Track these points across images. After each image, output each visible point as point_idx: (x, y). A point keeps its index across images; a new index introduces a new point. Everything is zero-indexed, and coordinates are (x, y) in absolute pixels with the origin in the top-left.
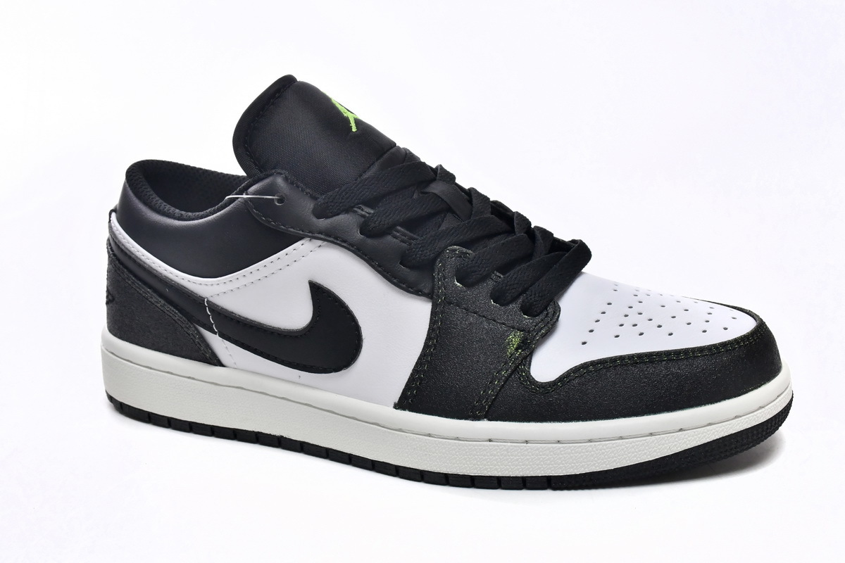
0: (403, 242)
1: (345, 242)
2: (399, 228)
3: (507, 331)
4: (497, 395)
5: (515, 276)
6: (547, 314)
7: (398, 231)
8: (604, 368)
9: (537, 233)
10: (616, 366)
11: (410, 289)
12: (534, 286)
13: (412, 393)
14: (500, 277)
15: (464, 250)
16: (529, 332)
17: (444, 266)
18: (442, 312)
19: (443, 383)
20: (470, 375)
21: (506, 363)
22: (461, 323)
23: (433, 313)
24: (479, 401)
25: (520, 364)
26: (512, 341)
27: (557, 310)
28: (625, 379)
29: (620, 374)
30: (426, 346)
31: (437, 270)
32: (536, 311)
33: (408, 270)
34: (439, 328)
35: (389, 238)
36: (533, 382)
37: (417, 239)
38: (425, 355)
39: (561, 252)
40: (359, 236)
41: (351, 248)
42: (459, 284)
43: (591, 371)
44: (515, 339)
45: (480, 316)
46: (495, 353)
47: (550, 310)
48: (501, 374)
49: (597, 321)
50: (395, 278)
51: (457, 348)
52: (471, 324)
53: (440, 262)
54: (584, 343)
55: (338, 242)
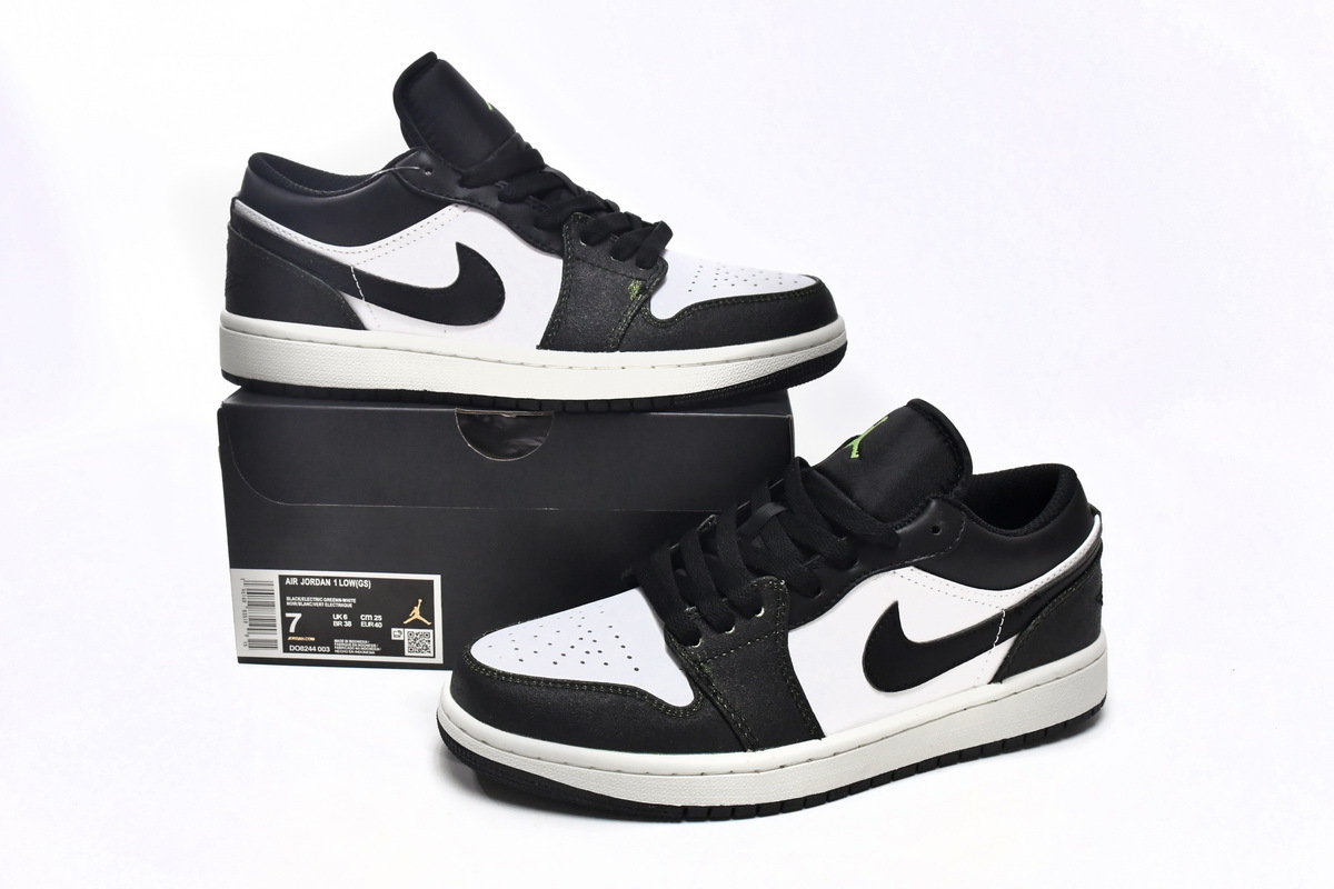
3: (627, 281)
4: (625, 331)
7: (530, 200)
12: (641, 249)
16: (646, 281)
17: (569, 228)
18: (573, 268)
21: (630, 306)
23: (565, 269)
24: (611, 336)
25: (641, 306)
26: (632, 289)
31: (564, 232)
35: (523, 205)
36: (654, 319)
40: (498, 202)
42: (583, 244)
44: (635, 287)
45: (604, 269)
48: (627, 314)
53: (567, 225)
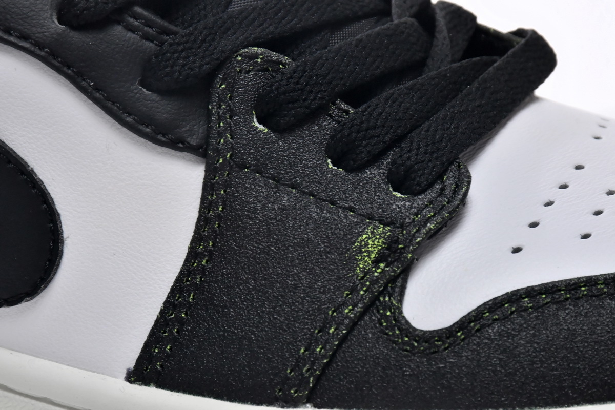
0: (147, 39)
1: (25, 38)
2: (138, 9)
3: (357, 224)
4: (334, 355)
5: (379, 110)
6: (443, 189)
7: (136, 17)
8: (554, 302)
9: (440, 16)
10: (578, 298)
11: (160, 137)
12: (417, 131)
13: (162, 351)
14: (347, 112)
15: (274, 56)
16: (402, 226)
17: (231, 89)
18: (227, 185)
19: (225, 331)
20: (279, 315)
21: (353, 290)
22: (264, 207)
23: (208, 187)
24: (296, 367)
25: (381, 293)
26: (367, 245)
27: (464, 180)
28: (595, 326)
29: (586, 315)
30: (193, 254)
31: (215, 98)
32: (419, 184)
33: (155, 97)
34: (219, 217)
35: (118, 29)
36: (407, 329)
37: (175, 33)
38: (189, 273)
39: (485, 58)
40: (56, 26)
41: (38, 52)
42: (261, 127)
43: (526, 309)
44: (373, 240)
45: (304, 193)
46: (332, 270)
47: (449, 180)
48: (341, 312)
49: (549, 204)
50: (130, 114)
51: (255, 258)
52: (284, 209)
53: (224, 80)
54: (517, 250)
55: (12, 39)
